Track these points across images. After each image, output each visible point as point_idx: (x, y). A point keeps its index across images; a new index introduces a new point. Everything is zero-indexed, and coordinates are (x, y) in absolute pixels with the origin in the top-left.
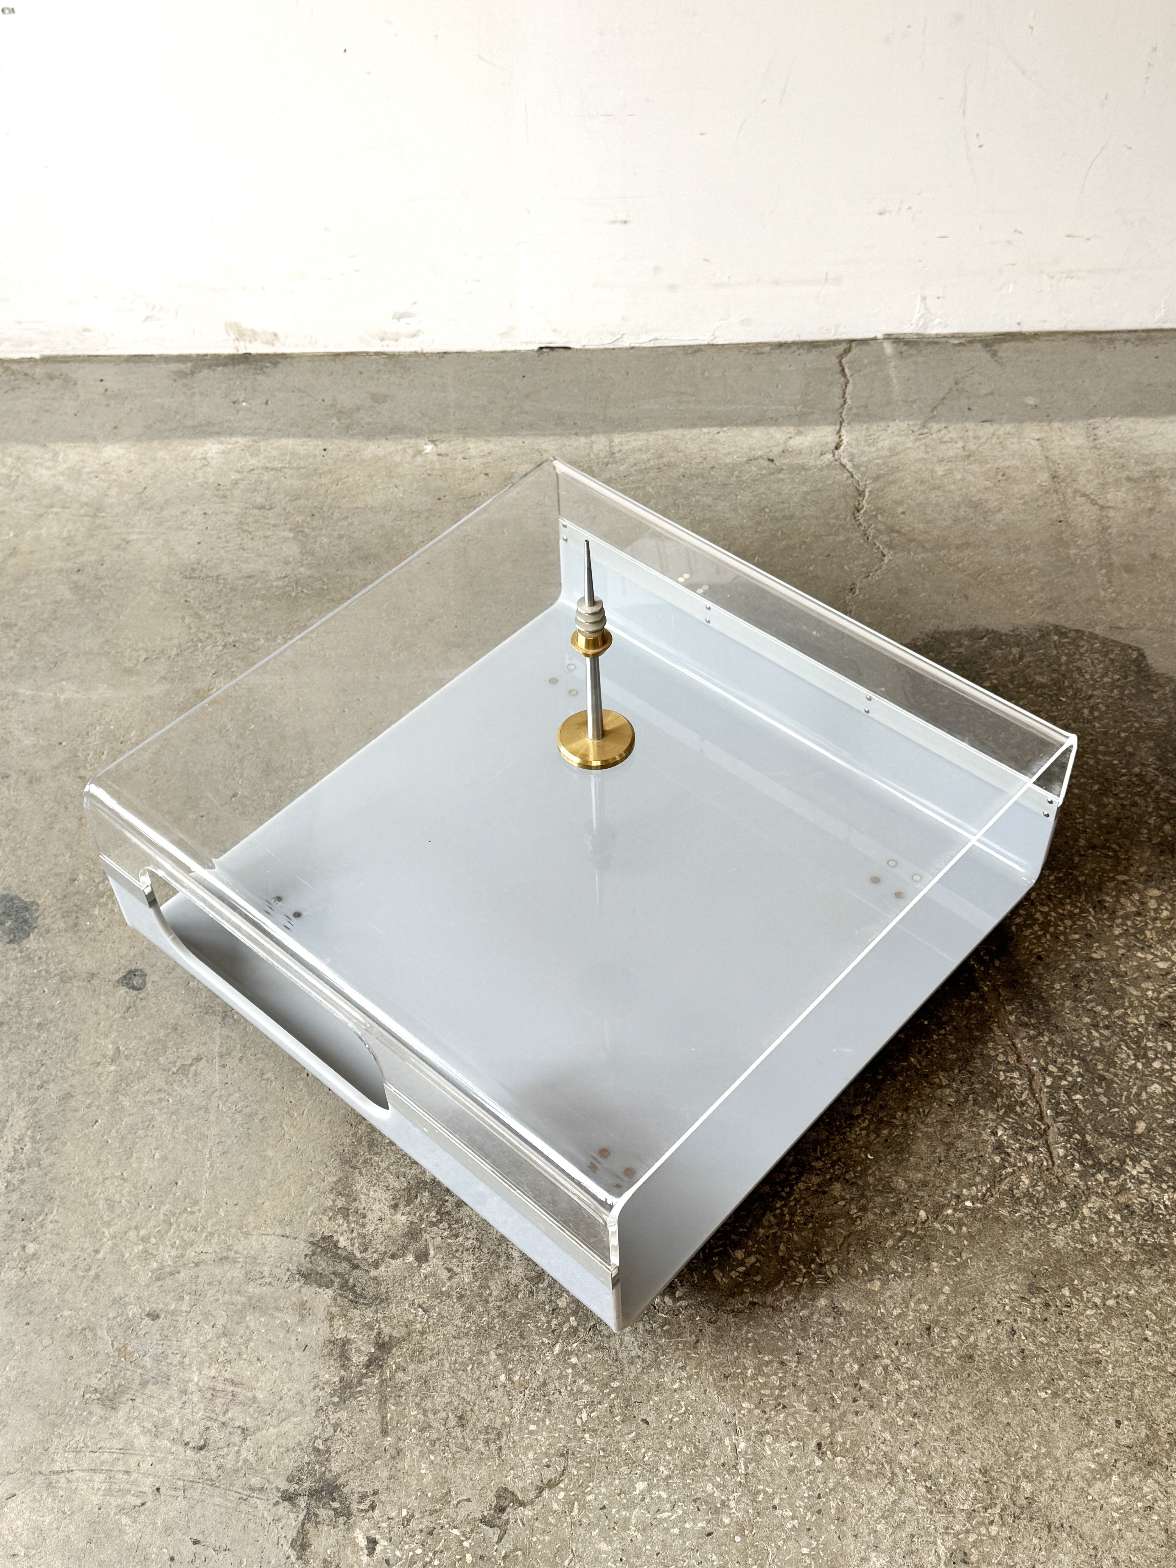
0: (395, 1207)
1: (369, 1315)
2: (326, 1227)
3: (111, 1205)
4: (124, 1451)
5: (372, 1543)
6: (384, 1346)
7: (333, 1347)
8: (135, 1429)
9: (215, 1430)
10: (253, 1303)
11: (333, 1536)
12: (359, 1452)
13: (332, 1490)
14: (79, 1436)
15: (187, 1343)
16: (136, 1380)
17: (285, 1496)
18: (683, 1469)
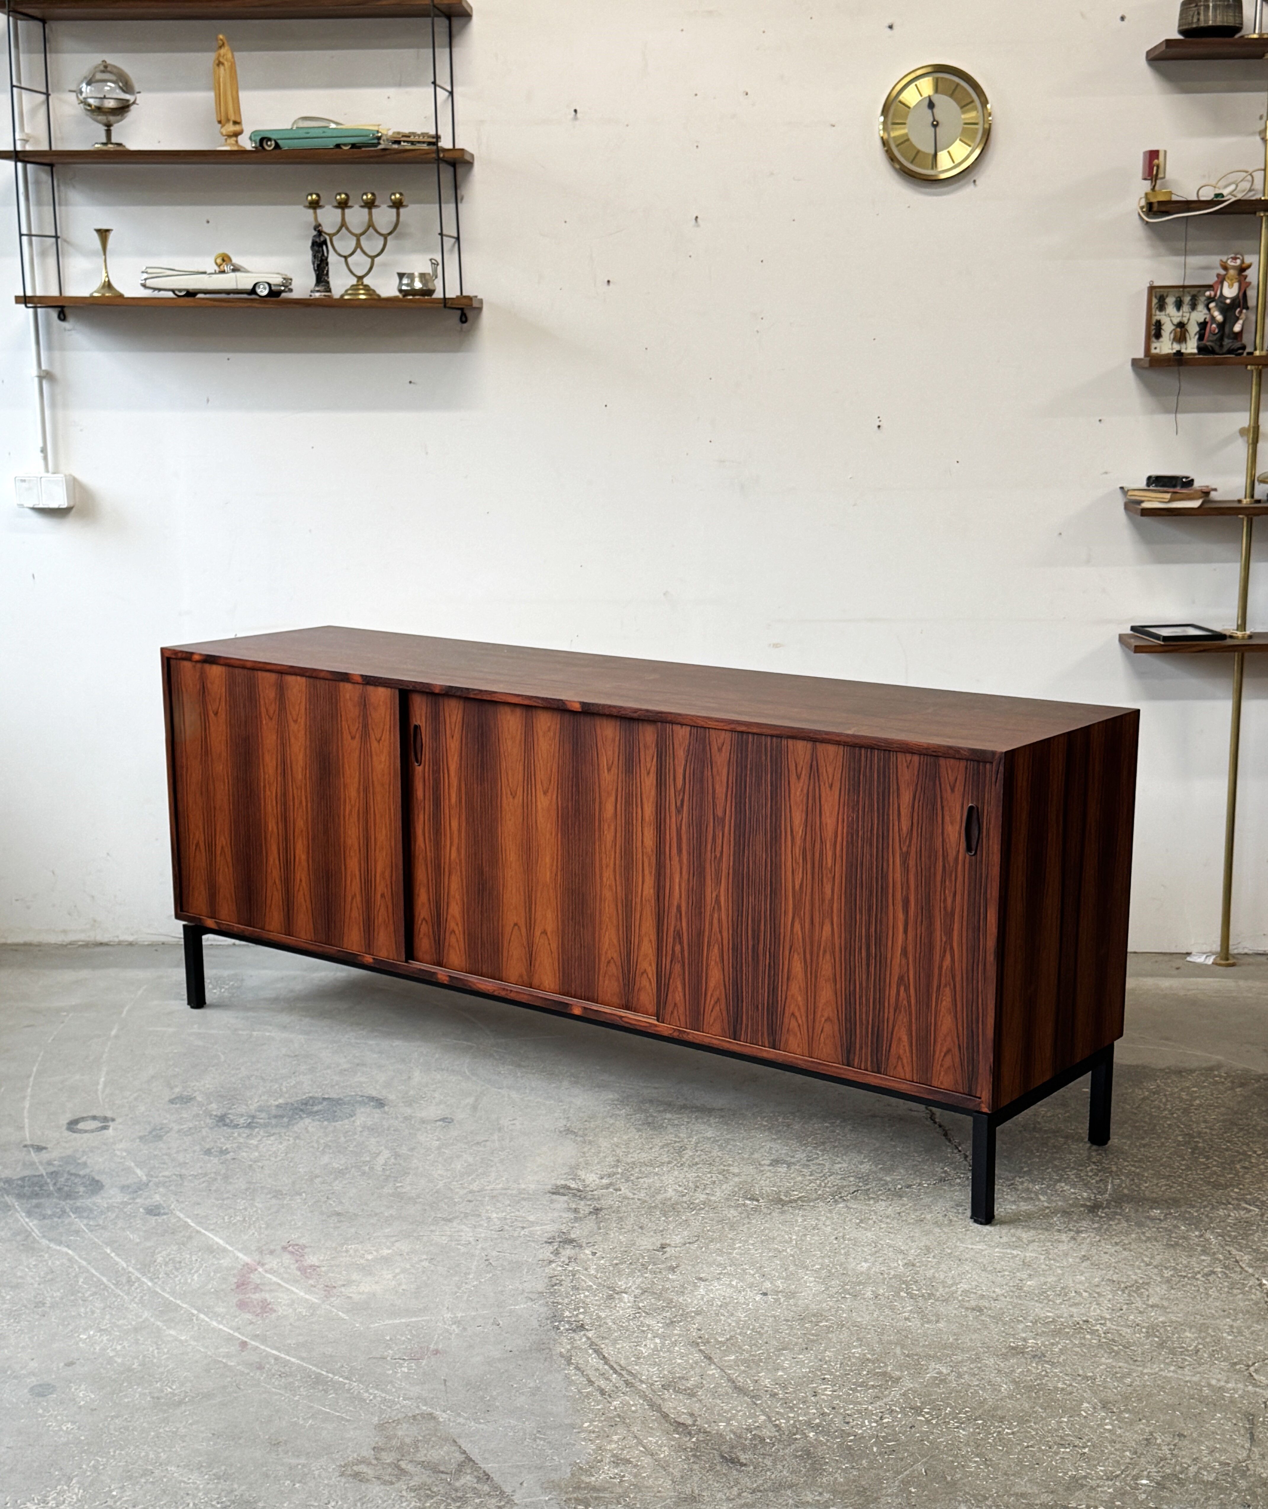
0: (602, 1178)
1: (589, 1203)
2: (563, 1182)
3: (441, 1176)
4: (458, 1232)
5: (594, 1254)
6: (597, 1210)
7: (569, 1209)
8: (463, 1226)
9: (506, 1227)
10: (524, 1199)
11: (573, 1251)
12: (585, 1233)
13: (571, 1241)
14: (433, 1228)
15: (489, 1208)
16: (462, 1215)
17: (546, 1242)
18: (762, 1242)
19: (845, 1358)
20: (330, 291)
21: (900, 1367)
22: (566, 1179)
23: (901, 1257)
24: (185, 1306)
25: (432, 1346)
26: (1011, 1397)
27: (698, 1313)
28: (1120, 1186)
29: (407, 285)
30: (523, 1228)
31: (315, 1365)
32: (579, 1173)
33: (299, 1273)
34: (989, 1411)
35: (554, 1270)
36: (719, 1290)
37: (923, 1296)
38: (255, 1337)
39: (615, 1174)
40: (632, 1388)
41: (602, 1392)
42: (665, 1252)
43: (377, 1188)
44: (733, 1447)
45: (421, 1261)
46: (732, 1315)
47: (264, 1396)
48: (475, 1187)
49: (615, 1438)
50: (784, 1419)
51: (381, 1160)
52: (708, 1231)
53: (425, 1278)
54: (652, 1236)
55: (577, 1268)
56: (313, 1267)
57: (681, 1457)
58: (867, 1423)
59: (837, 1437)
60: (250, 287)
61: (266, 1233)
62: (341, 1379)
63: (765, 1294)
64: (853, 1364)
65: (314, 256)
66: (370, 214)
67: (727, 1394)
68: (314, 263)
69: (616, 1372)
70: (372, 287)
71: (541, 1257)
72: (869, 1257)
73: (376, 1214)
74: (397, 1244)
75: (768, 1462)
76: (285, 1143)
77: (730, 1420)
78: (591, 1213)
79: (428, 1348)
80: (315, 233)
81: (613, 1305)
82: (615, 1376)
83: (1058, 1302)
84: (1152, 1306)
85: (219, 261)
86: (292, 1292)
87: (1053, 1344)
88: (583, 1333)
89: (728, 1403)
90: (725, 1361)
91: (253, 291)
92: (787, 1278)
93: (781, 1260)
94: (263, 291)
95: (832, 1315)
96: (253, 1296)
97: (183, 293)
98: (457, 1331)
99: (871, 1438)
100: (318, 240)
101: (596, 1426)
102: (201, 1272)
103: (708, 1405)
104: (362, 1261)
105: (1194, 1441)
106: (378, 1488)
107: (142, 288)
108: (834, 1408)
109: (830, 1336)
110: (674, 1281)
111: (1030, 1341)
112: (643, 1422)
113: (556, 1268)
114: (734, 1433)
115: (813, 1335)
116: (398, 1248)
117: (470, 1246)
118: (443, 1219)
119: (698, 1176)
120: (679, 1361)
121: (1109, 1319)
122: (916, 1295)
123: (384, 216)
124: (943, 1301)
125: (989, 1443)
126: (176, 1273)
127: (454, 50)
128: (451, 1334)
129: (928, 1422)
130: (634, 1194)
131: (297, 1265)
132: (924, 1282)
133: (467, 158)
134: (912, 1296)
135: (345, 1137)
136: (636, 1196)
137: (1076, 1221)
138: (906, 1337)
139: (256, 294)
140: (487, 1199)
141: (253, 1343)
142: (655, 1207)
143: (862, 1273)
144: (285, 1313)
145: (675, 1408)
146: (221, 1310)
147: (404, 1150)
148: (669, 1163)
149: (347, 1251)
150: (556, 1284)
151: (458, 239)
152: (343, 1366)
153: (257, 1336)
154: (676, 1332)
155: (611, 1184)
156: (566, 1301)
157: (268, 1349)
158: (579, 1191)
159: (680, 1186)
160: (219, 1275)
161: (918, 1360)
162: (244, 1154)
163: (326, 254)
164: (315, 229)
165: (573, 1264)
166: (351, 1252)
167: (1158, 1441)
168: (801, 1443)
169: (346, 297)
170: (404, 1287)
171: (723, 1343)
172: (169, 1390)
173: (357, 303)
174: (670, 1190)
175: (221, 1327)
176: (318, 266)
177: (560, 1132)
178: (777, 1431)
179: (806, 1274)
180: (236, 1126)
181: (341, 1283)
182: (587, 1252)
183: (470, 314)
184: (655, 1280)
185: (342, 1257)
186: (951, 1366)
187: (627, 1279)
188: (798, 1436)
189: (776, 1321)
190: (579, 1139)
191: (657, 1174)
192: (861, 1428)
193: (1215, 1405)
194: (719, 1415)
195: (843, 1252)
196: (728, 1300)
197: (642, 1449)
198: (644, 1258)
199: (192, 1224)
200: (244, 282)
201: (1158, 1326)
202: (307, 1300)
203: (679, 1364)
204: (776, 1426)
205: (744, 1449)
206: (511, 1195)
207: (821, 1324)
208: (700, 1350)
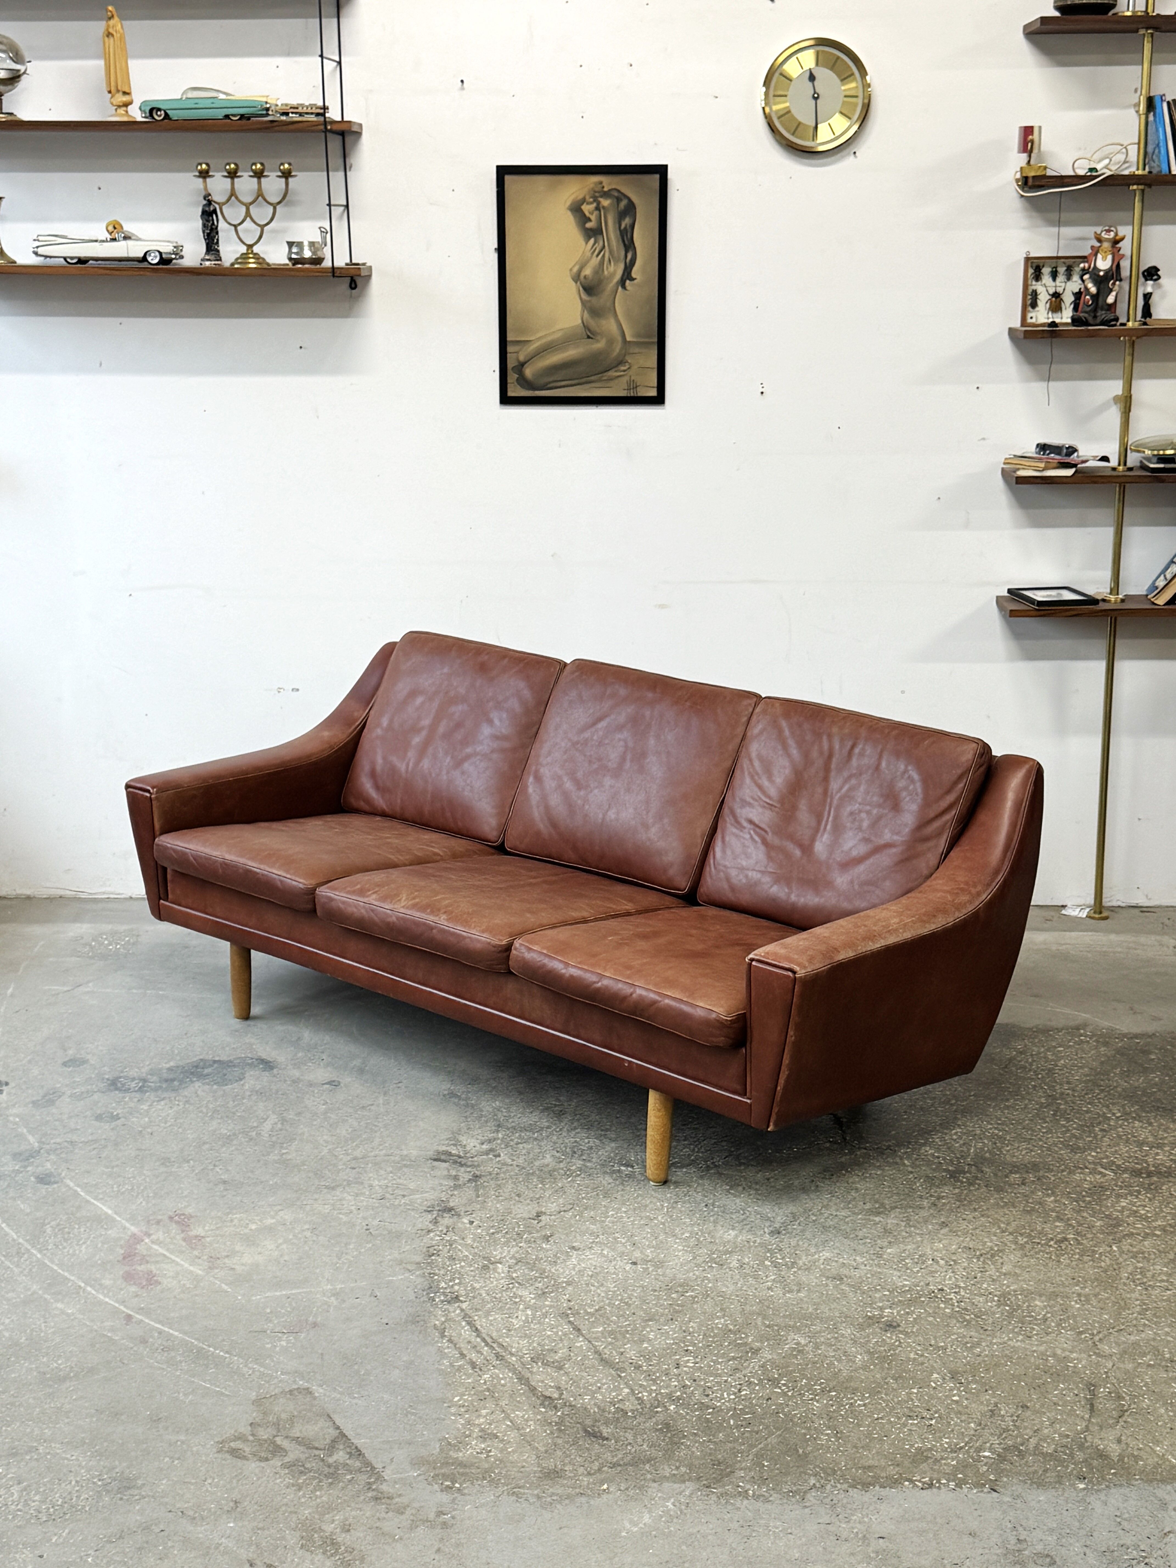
0: (483, 1144)
1: (469, 1169)
2: (444, 1148)
3: (326, 1142)
4: (341, 1200)
5: (471, 1223)
6: (476, 1177)
7: (449, 1177)
8: (345, 1195)
9: (388, 1196)
10: (405, 1166)
11: (451, 1220)
12: (464, 1201)
13: (450, 1210)
14: (316, 1196)
15: (371, 1175)
16: (345, 1183)
17: (425, 1211)
18: (635, 1209)
19: (708, 1329)
20: (220, 260)
21: (761, 1338)
22: (448, 1145)
23: (768, 1224)
24: (72, 1278)
25: (311, 1318)
26: (865, 1368)
27: (569, 1283)
28: (982, 1149)
29: (296, 253)
30: (404, 1196)
31: (196, 1339)
32: (461, 1138)
33: (184, 1244)
34: (843, 1382)
35: (432, 1239)
36: (591, 1259)
37: (786, 1265)
38: (140, 1310)
39: (495, 1139)
40: (502, 1362)
41: (473, 1365)
42: (540, 1221)
43: (263, 1155)
44: (596, 1421)
45: (303, 1231)
46: (602, 1285)
47: (146, 1371)
48: (358, 1153)
49: (484, 1412)
50: (647, 1392)
51: (267, 1126)
52: (583, 1198)
53: (307, 1248)
54: (529, 1204)
55: (454, 1238)
56: (199, 1238)
57: (545, 1432)
58: (726, 1396)
59: (696, 1410)
60: (141, 255)
61: (153, 1202)
62: (222, 1354)
63: (635, 1263)
64: (715, 1336)
65: (204, 226)
66: (259, 183)
67: (593, 1367)
68: (204, 232)
69: (487, 1344)
70: (262, 255)
71: (420, 1226)
72: (737, 1225)
73: (262, 1182)
74: (281, 1213)
75: (630, 1436)
76: (175, 1108)
77: (595, 1392)
78: (470, 1180)
79: (307, 1320)
80: (205, 202)
81: (487, 1276)
82: (486, 1348)
83: (915, 1270)
84: (1005, 1274)
85: (111, 228)
86: (177, 1264)
87: (908, 1313)
88: (457, 1305)
89: (593, 1376)
90: (593, 1333)
91: (144, 259)
92: (656, 1247)
93: (652, 1228)
94: (154, 259)
95: (698, 1285)
96: (139, 1268)
97: (75, 261)
98: (335, 1303)
99: (729, 1410)
100: (207, 209)
101: (465, 1401)
102: (88, 1243)
103: (574, 1378)
104: (246, 1231)
105: (1037, 1412)
106: (253, 1465)
107: (34, 255)
108: (695, 1381)
109: (695, 1306)
110: (547, 1251)
111: (886, 1311)
112: (511, 1396)
113: (434, 1238)
114: (599, 1407)
115: (678, 1305)
116: (281, 1217)
117: (351, 1215)
118: (327, 1187)
119: (576, 1142)
120: (549, 1333)
121: (963, 1288)
122: (779, 1263)
123: (273, 184)
124: (806, 1269)
125: (841, 1415)
126: (65, 1244)
127: (341, 20)
128: (329, 1306)
129: (785, 1394)
130: (513, 1160)
131: (182, 1235)
132: (788, 1250)
133: (355, 128)
134: (776, 1265)
135: (234, 1101)
136: (515, 1163)
137: (938, 1187)
138: (768, 1307)
139: (147, 261)
140: (370, 1165)
141: (138, 1316)
142: (533, 1174)
143: (729, 1242)
144: (169, 1286)
145: (543, 1382)
146: (107, 1282)
147: (291, 1115)
148: (548, 1127)
149: (232, 1221)
150: (433, 1254)
151: (347, 206)
152: (224, 1340)
153: (142, 1309)
154: (547, 1303)
155: (491, 1150)
156: (442, 1272)
157: (152, 1323)
158: (460, 1157)
159: (558, 1152)
160: (106, 1246)
161: (778, 1330)
162: (134, 1119)
163: (216, 223)
164: (205, 199)
165: (450, 1234)
166: (236, 1221)
167: (1002, 1413)
168: (661, 1417)
169: (236, 266)
170: (286, 1258)
171: (592, 1314)
172: (55, 1365)
173: (247, 271)
174: (548, 1156)
175: (107, 1300)
176: (208, 235)
177: (444, 1095)
178: (640, 1404)
179: (676, 1243)
180: (128, 1090)
181: (226, 1254)
182: (466, 1221)
183: (359, 281)
184: (529, 1250)
185: (227, 1227)
186: (809, 1337)
187: (502, 1248)
188: (659, 1409)
189: (643, 1291)
190: (462, 1102)
191: (536, 1139)
192: (719, 1401)
193: (1058, 1376)
194: (584, 1388)
195: (712, 1219)
196: (599, 1269)
197: (509, 1423)
198: (519, 1227)
199: (82, 1194)
200: (135, 250)
201: (1010, 1294)
202: (191, 1272)
203: (549, 1336)
204: (638, 1399)
205: (607, 1423)
206: (394, 1161)
207: (688, 1294)
208: (569, 1322)
